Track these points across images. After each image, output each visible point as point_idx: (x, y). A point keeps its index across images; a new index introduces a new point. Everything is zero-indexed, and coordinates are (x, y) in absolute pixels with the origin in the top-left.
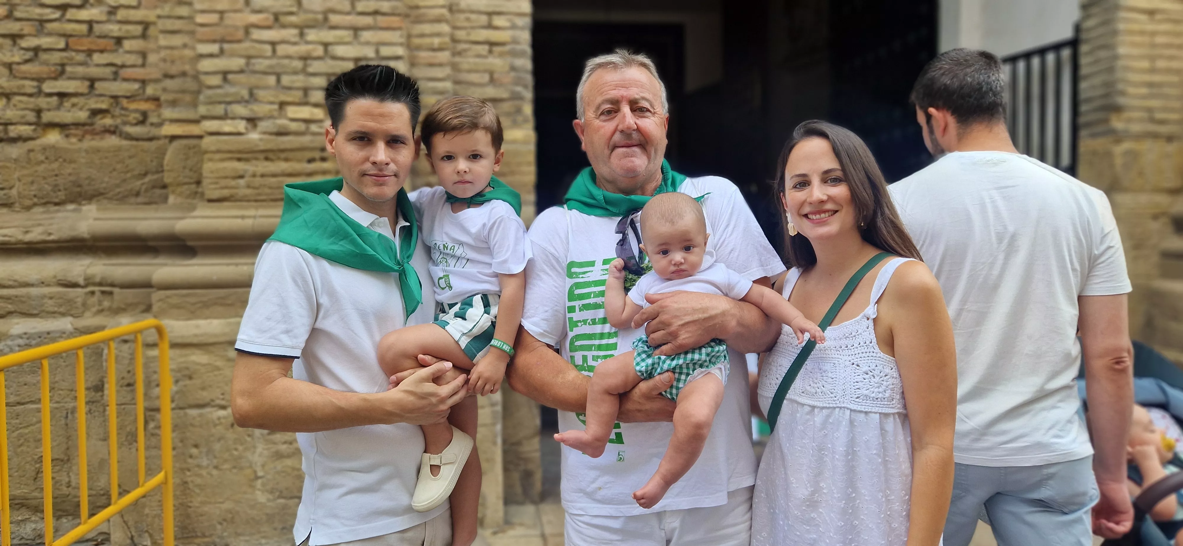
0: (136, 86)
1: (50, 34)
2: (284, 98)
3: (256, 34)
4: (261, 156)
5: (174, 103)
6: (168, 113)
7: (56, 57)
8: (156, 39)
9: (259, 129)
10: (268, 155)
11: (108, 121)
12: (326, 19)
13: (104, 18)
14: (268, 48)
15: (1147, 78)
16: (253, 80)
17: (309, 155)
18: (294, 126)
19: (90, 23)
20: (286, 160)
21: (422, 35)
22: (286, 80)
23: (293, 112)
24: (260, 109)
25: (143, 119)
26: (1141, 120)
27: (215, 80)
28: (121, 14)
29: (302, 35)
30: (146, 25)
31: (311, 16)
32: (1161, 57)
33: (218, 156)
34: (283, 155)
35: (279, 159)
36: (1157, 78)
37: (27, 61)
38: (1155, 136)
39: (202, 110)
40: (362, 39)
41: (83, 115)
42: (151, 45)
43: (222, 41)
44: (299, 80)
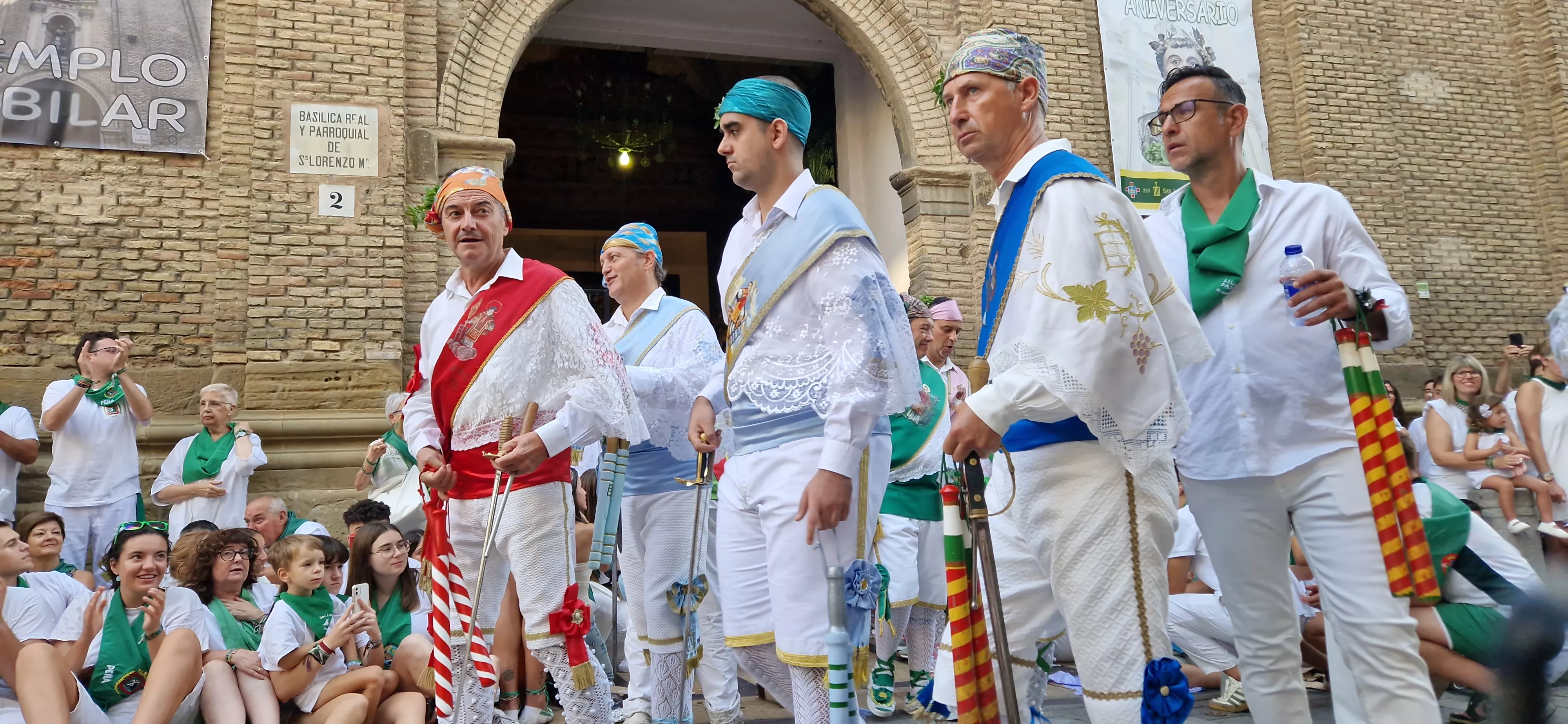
0: (193, 327)
1: (129, 290)
2: (310, 336)
3: (293, 291)
4: (291, 376)
5: (222, 340)
6: (218, 347)
7: (132, 307)
8: (213, 294)
9: (290, 357)
10: (296, 375)
11: (167, 353)
12: (346, 281)
13: (172, 279)
14: (302, 300)
16: (288, 323)
17: (328, 375)
18: (317, 355)
19: (161, 283)
20: (309, 379)
21: (416, 292)
22: (312, 322)
23: (316, 345)
24: (291, 343)
25: (196, 351)
27: (261, 323)
28: (185, 277)
29: (327, 291)
30: (204, 284)
31: (335, 278)
33: (258, 376)
34: (309, 375)
35: (303, 378)
37: (108, 309)
39: (248, 343)
40: (372, 295)
41: (149, 349)
42: (207, 297)
43: (268, 295)
44: (324, 323)
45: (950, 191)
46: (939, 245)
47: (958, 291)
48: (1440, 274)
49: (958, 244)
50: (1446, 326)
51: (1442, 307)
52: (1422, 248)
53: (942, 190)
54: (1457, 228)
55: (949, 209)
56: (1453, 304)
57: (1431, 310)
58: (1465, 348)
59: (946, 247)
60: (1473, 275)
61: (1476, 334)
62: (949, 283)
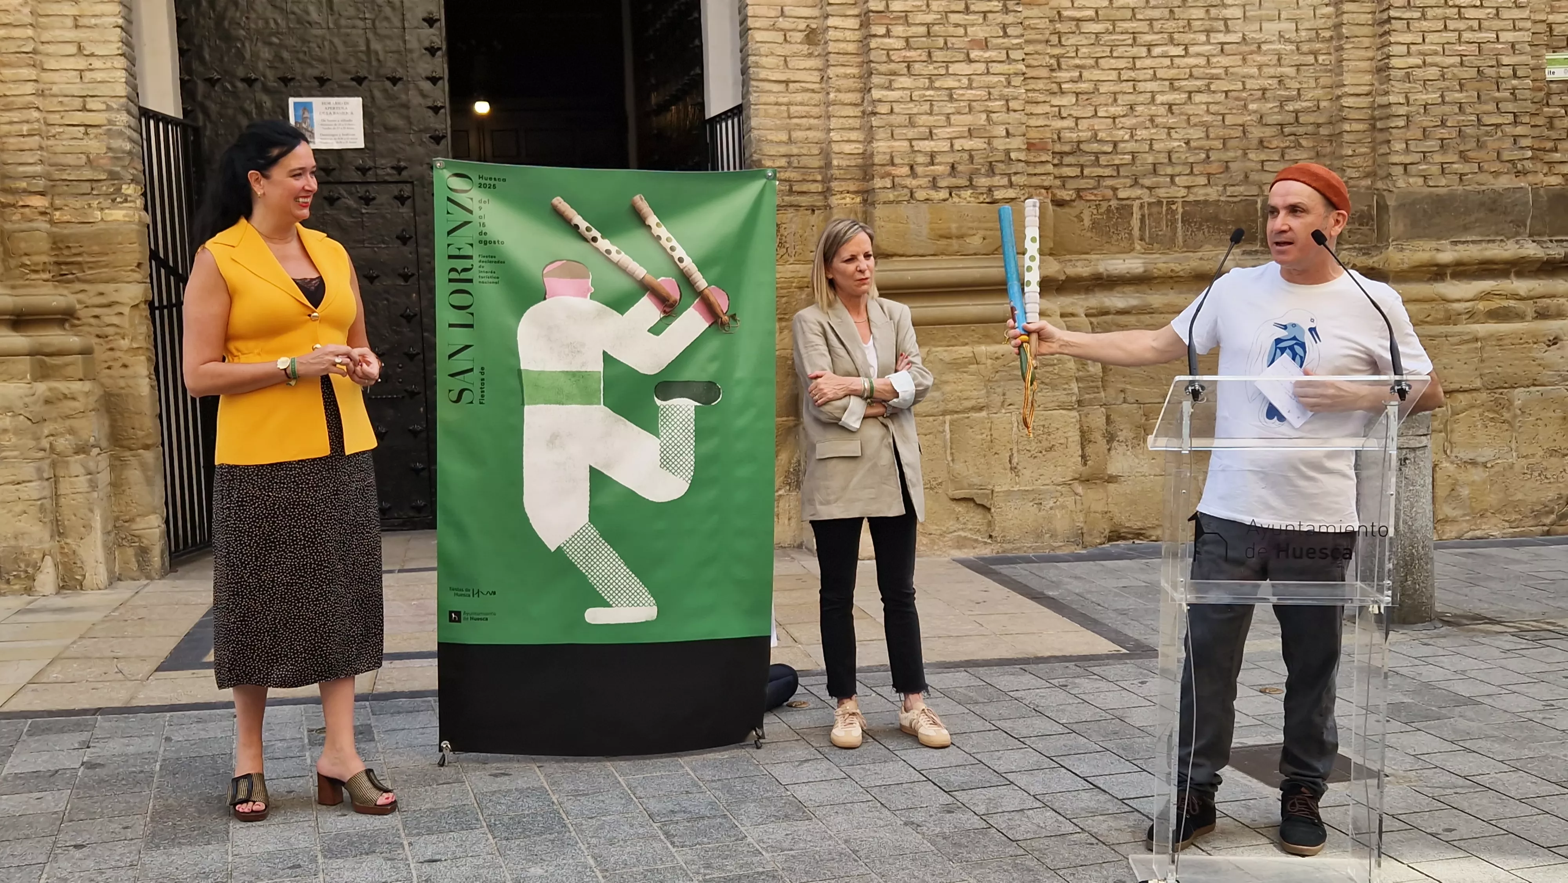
15: (783, 150)
36: (795, 150)
46: (774, 28)
47: (799, 97)
49: (802, 25)
59: (785, 31)
62: (787, 85)
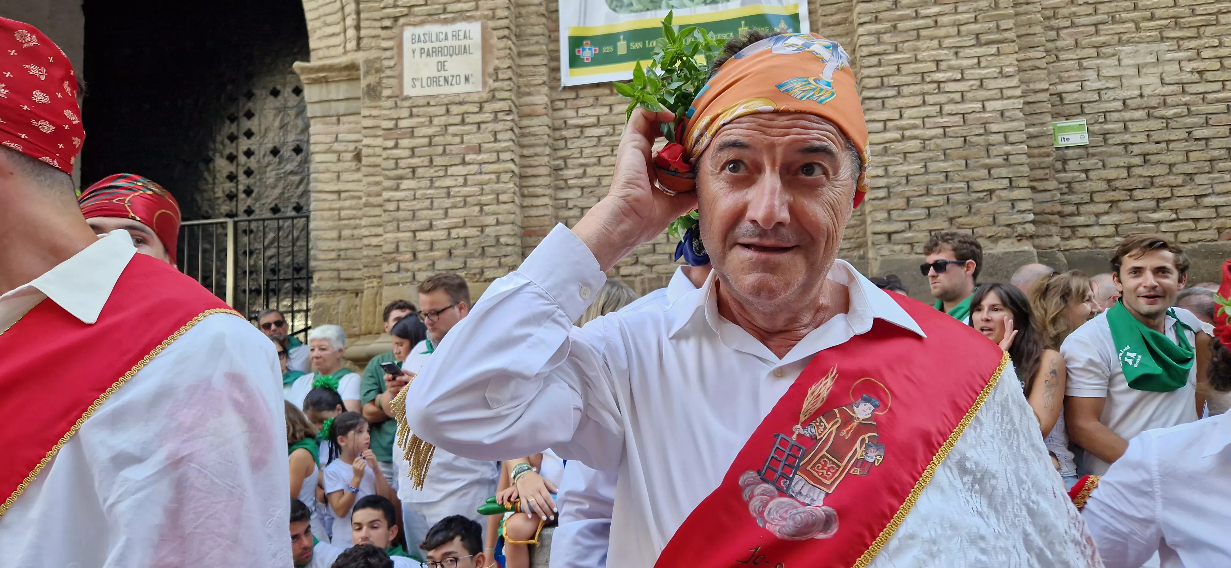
15: (335, 245)
26: (331, 279)
32: (346, 226)
36: (343, 244)
38: (345, 291)
45: (343, 86)
46: (328, 151)
48: (1119, 105)
49: (352, 147)
50: (1118, 184)
51: (1111, 155)
52: (1081, 68)
53: (333, 87)
54: (1161, 29)
55: (341, 107)
56: (1136, 149)
57: (1088, 163)
58: (1156, 216)
59: (339, 153)
60: (1186, 98)
61: (1184, 191)
62: (339, 195)
